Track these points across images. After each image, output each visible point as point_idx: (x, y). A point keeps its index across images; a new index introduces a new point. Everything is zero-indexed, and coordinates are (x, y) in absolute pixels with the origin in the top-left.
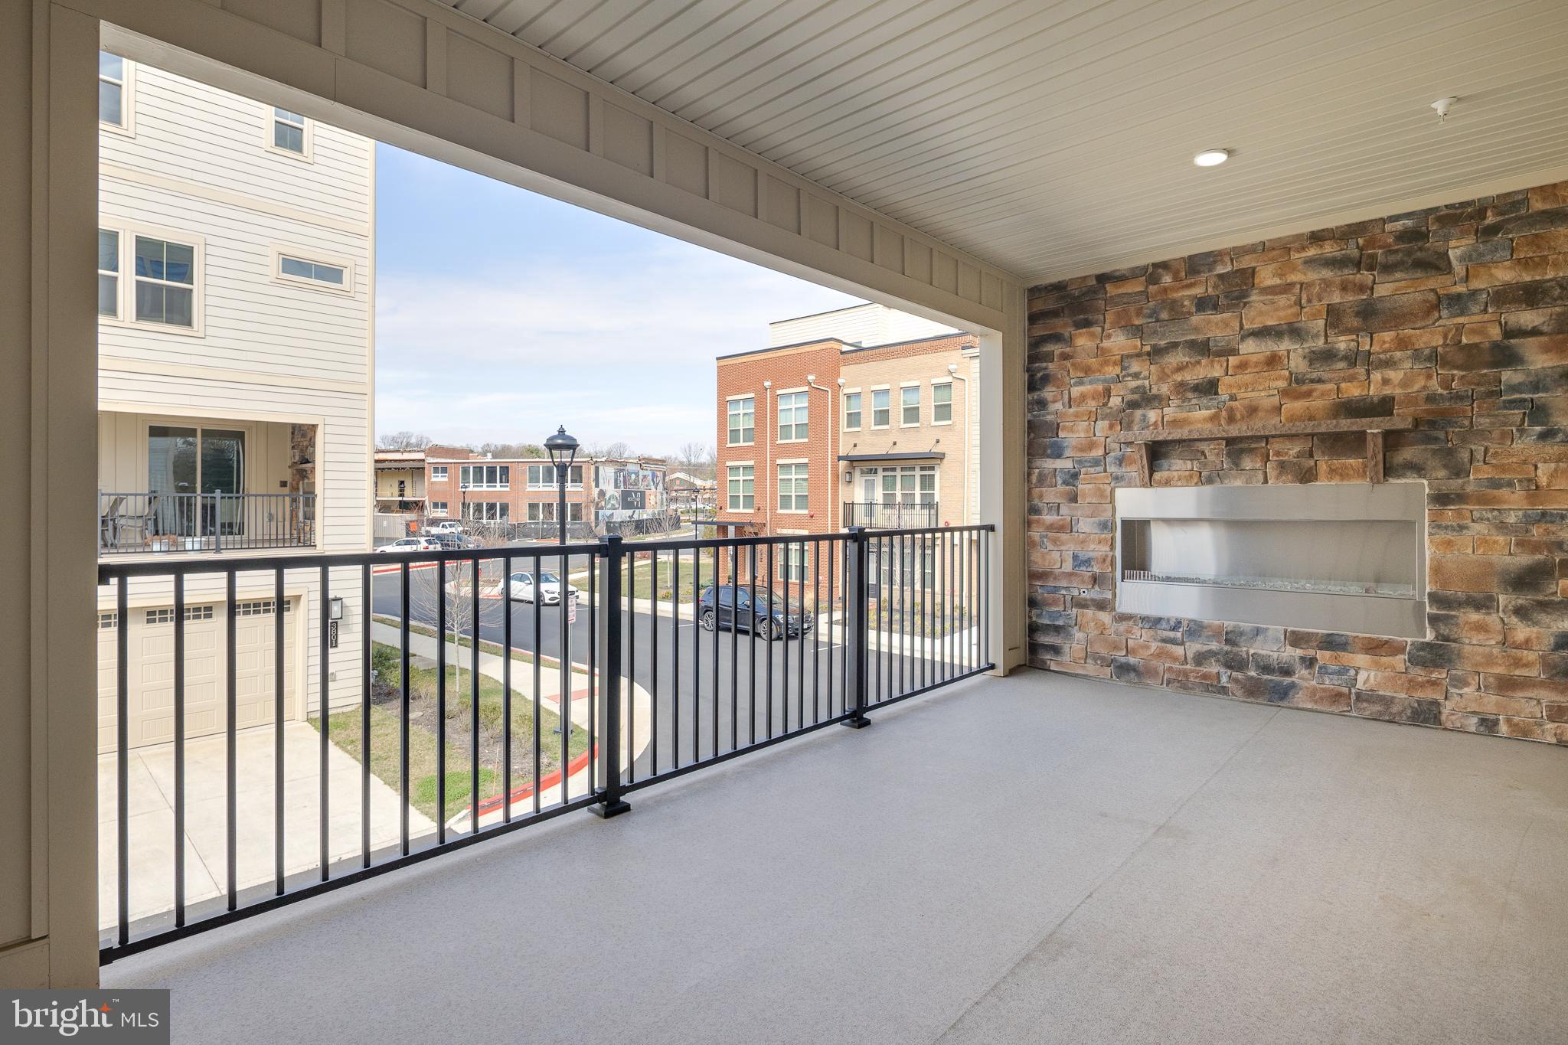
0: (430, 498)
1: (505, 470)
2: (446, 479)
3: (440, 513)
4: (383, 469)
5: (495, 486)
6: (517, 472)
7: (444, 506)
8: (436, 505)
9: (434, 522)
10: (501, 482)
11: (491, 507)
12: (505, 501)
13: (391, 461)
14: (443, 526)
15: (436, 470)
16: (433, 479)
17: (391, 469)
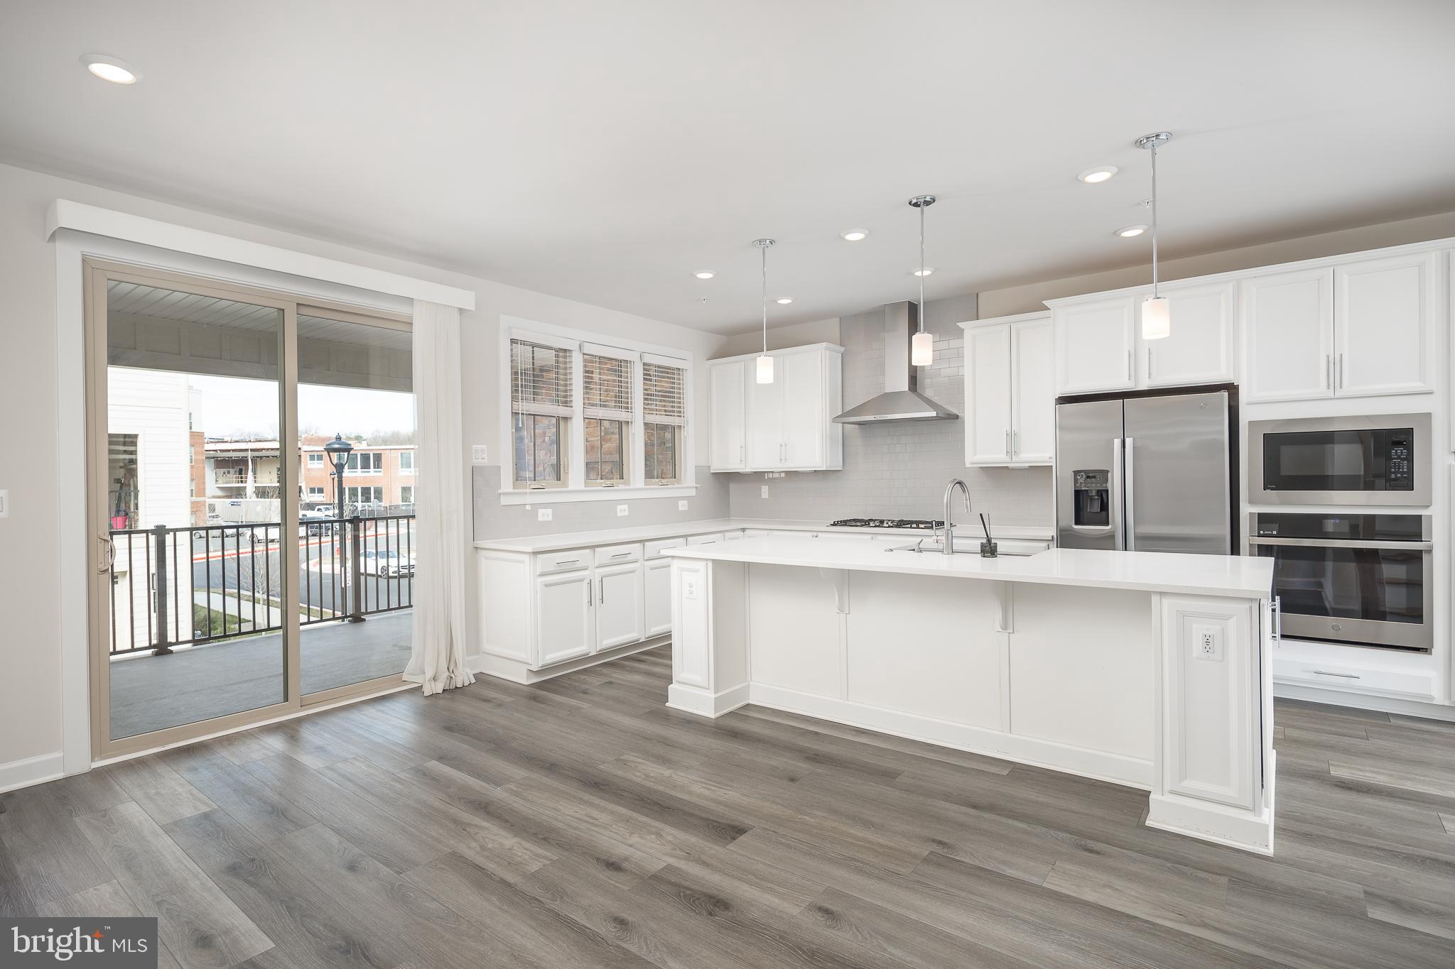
0: (307, 483)
1: (378, 458)
2: (321, 466)
3: (317, 498)
4: (261, 457)
5: (369, 472)
6: (389, 458)
7: (321, 491)
8: (313, 491)
9: (311, 506)
10: (374, 468)
11: (366, 491)
12: (378, 485)
13: (268, 449)
14: (319, 510)
15: (312, 458)
16: (309, 466)
17: (268, 457)
